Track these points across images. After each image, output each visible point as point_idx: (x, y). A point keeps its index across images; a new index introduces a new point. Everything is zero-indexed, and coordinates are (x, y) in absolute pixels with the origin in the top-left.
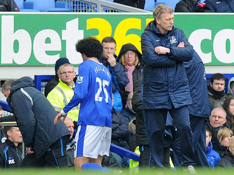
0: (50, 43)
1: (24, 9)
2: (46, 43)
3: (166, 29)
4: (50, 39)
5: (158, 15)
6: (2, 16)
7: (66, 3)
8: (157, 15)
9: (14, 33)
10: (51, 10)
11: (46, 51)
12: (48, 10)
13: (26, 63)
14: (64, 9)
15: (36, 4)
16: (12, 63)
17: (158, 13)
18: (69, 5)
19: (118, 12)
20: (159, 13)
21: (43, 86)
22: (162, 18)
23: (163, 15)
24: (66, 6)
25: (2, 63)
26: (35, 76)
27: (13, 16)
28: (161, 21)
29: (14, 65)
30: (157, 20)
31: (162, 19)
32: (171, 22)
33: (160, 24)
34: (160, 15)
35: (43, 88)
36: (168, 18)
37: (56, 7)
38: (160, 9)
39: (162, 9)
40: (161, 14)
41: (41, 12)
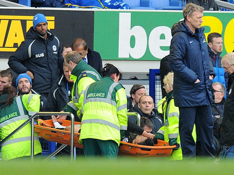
0: (165, 39)
1: (141, 6)
2: (160, 39)
3: (196, 27)
4: (164, 35)
5: (190, 13)
6: (120, 13)
7: (180, 1)
8: (188, 13)
9: (131, 29)
10: (166, 8)
11: (160, 47)
12: (162, 8)
13: (141, 58)
14: (178, 7)
15: (152, 2)
16: (129, 57)
17: (189, 11)
18: (183, 3)
19: (228, 10)
20: (191, 11)
21: (157, 79)
22: (193, 15)
23: (194, 13)
24: (180, 4)
25: (119, 57)
26: (150, 70)
27: (130, 13)
28: (192, 18)
29: (131, 59)
30: (188, 17)
31: (193, 17)
32: (201, 20)
33: (190, 21)
34: (191, 13)
35: (157, 81)
36: (199, 16)
37: (170, 6)
38: (192, 7)
39: (194, 7)
40: (193, 12)
41: (156, 9)
